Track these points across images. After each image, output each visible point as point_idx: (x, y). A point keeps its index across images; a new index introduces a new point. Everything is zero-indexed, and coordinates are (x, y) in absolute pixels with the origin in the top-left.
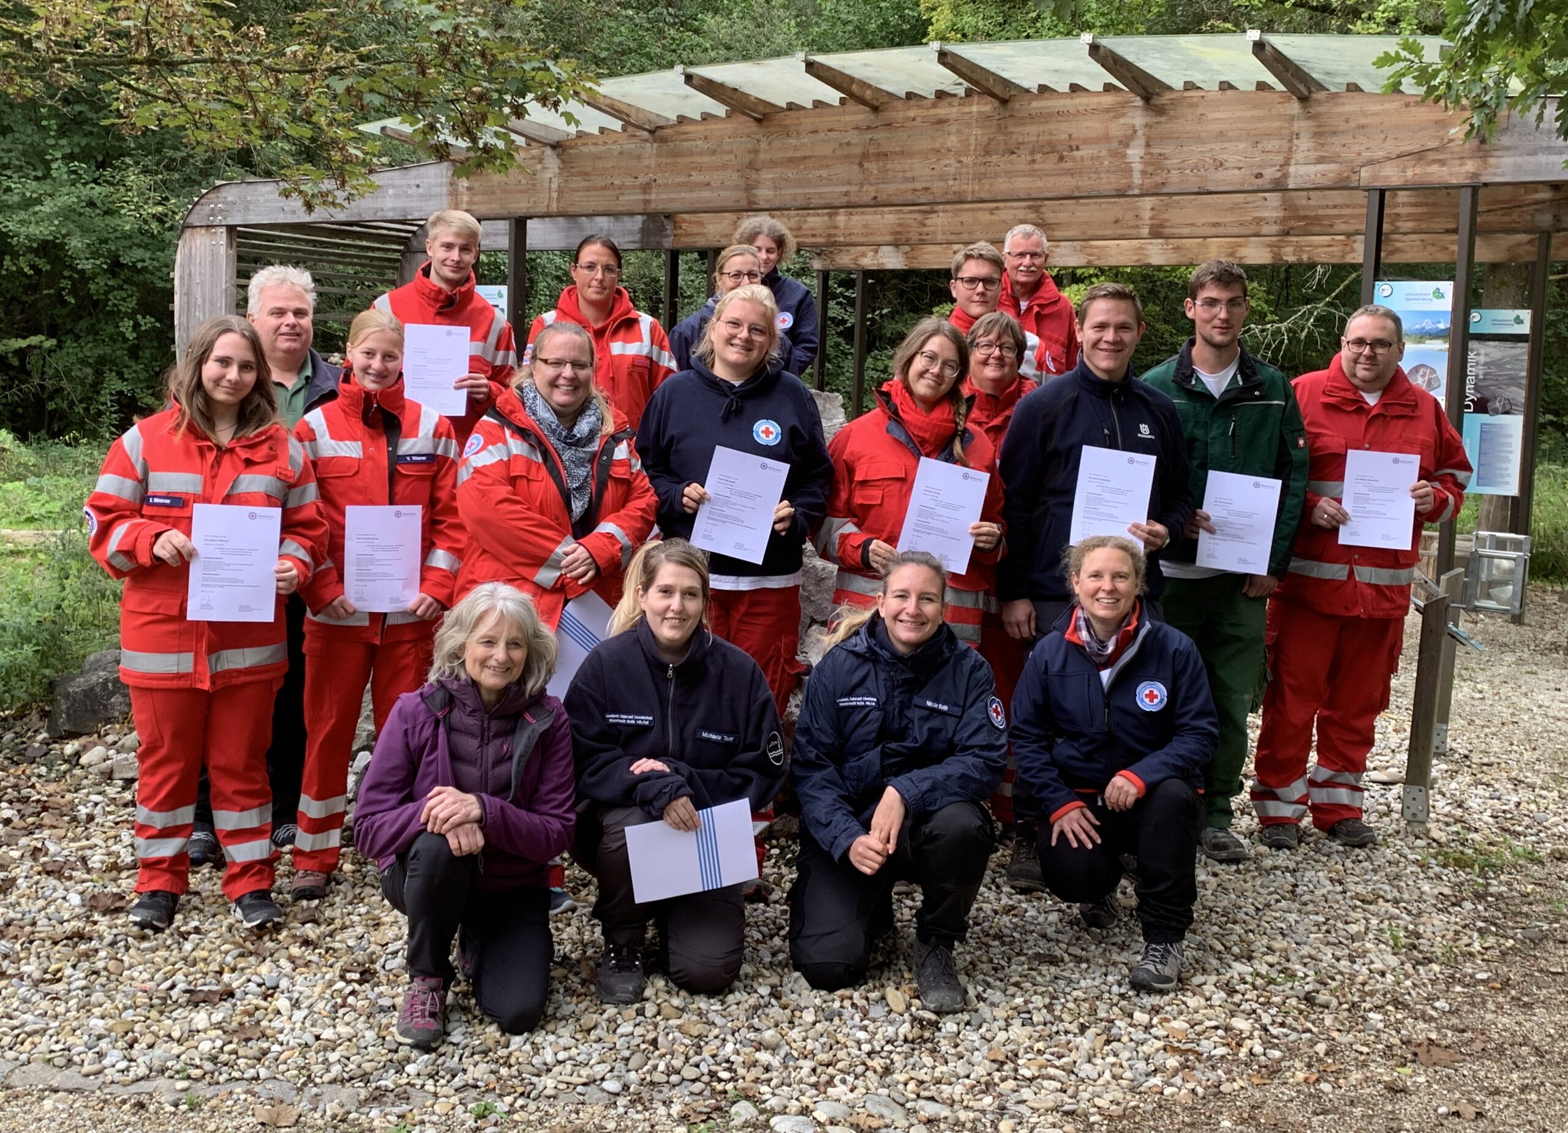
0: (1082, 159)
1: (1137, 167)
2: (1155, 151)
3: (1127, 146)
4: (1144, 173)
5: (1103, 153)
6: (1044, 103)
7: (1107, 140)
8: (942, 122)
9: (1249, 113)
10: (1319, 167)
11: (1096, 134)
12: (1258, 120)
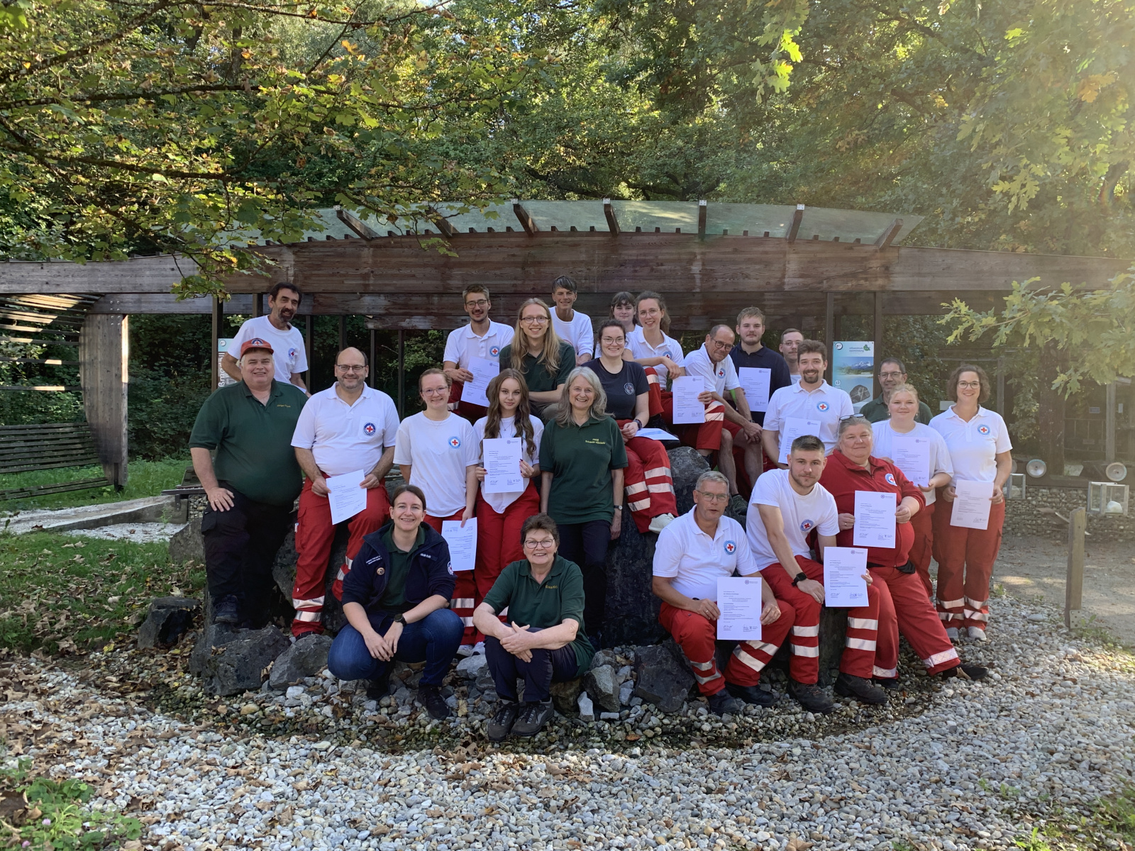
0: (665, 271)
1: (698, 277)
2: (708, 268)
3: (691, 265)
4: (702, 280)
5: (678, 268)
6: (640, 238)
7: (680, 260)
8: (575, 245)
9: (760, 249)
10: (801, 280)
11: (672, 257)
12: (766, 253)
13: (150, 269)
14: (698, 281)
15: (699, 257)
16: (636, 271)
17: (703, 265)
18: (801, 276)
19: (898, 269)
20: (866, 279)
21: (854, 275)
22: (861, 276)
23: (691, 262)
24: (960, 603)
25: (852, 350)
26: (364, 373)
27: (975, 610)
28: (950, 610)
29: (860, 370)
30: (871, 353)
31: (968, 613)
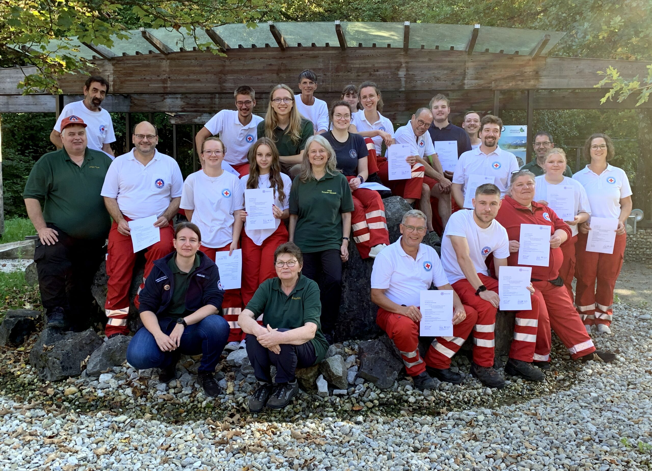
0: (379, 75)
1: (403, 80)
2: (410, 73)
3: (399, 71)
4: (406, 81)
5: (389, 73)
6: (362, 51)
7: (390, 68)
8: (315, 57)
9: (448, 59)
10: (477, 81)
11: (385, 65)
12: (452, 62)
13: (10, 78)
14: (403, 83)
15: (404, 65)
16: (358, 76)
17: (407, 70)
18: (477, 79)
19: (545, 73)
20: (522, 81)
21: (513, 78)
22: (519, 78)
23: (398, 68)
24: (592, 307)
25: (512, 131)
26: (155, 141)
27: (603, 312)
28: (585, 313)
29: (517, 146)
30: (525, 134)
31: (597, 314)
